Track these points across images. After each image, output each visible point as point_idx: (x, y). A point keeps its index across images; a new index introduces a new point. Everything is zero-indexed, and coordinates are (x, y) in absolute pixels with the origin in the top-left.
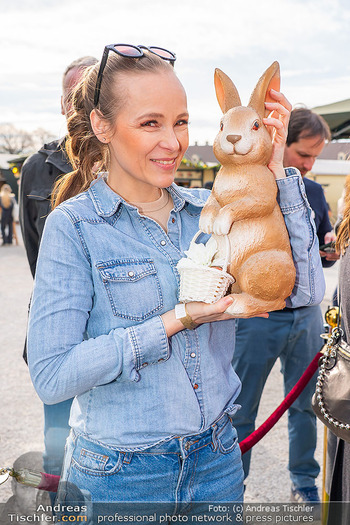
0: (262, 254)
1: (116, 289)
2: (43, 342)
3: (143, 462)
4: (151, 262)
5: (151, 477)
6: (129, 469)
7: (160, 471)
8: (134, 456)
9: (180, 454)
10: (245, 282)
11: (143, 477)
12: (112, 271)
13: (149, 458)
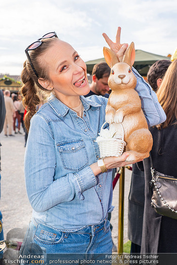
0: (138, 131)
1: (66, 156)
2: (35, 185)
3: (73, 238)
4: (82, 141)
5: (77, 245)
6: (67, 241)
7: (81, 242)
8: (69, 234)
9: (91, 233)
10: (132, 145)
11: (73, 245)
12: (64, 147)
13: (76, 236)
